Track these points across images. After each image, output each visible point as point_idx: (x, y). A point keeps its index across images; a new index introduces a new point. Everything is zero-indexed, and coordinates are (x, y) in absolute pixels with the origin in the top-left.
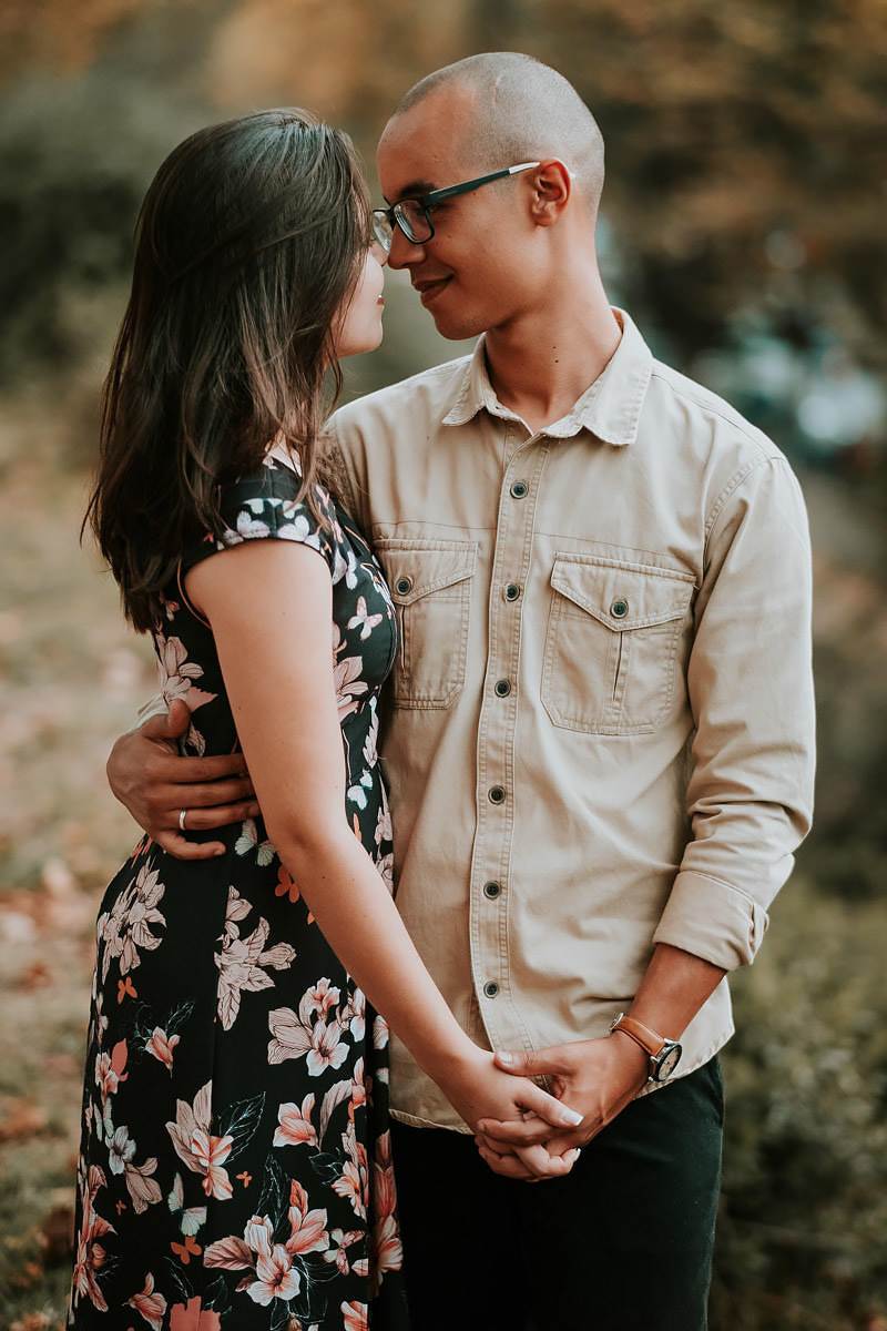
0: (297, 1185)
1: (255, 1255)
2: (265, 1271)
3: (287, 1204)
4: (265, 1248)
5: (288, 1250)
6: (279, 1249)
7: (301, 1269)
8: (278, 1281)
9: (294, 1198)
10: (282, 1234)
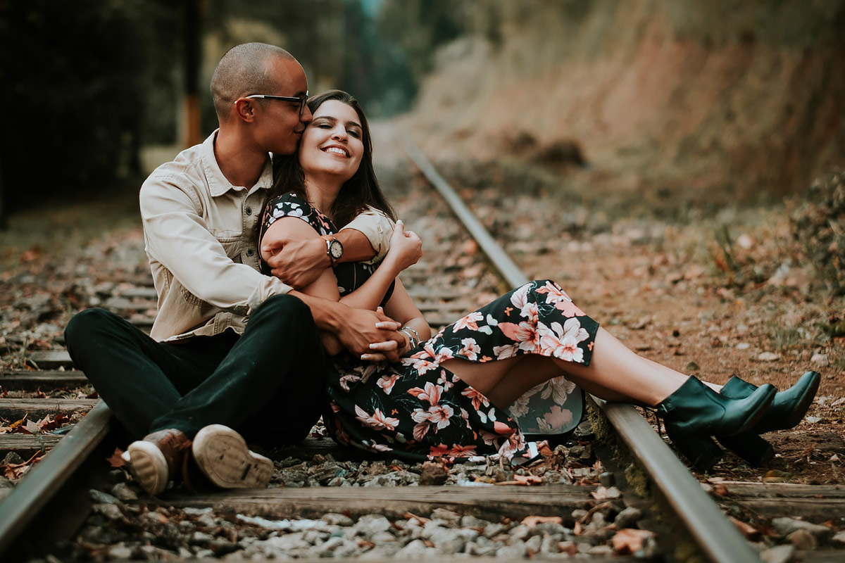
0: (411, 391)
1: (427, 420)
2: (436, 419)
3: (416, 399)
4: (427, 415)
5: (434, 405)
6: (432, 409)
7: (445, 403)
8: (443, 414)
9: (415, 394)
10: (426, 405)
